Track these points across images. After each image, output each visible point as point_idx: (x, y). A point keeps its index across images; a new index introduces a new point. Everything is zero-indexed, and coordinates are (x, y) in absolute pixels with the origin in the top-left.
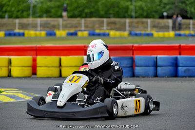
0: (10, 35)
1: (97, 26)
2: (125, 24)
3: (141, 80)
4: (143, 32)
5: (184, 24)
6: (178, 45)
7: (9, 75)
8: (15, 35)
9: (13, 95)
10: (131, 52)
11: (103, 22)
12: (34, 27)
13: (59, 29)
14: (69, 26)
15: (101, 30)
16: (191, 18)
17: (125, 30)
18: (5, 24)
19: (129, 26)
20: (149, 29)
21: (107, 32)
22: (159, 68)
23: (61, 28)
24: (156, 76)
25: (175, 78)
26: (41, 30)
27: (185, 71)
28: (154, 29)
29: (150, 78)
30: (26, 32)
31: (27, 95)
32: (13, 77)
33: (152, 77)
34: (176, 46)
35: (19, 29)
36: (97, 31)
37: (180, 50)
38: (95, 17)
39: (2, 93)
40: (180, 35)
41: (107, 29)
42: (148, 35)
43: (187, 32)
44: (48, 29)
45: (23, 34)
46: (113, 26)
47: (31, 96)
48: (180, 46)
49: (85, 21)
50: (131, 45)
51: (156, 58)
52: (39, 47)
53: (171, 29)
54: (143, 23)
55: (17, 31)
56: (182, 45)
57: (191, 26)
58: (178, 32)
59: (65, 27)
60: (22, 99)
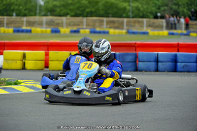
0: (18, 31)
1: (97, 24)
2: (122, 23)
3: (144, 74)
7: (24, 68)
8: (23, 31)
9: (32, 86)
10: (133, 48)
11: (103, 21)
12: (40, 24)
13: (62, 26)
14: (71, 24)
15: (101, 28)
17: (123, 29)
18: (13, 21)
19: (127, 25)
20: (145, 28)
21: (107, 30)
22: (159, 64)
23: (64, 25)
24: (157, 70)
25: (175, 73)
26: (46, 28)
27: (183, 67)
28: (150, 28)
29: (152, 72)
30: (33, 29)
33: (153, 71)
35: (26, 26)
36: (98, 29)
37: (179, 47)
39: (22, 84)
40: (173, 34)
41: (107, 28)
42: (144, 33)
44: (53, 27)
45: (30, 31)
46: (112, 25)
48: (178, 44)
49: (87, 19)
51: (158, 54)
54: (139, 22)
55: (24, 28)
56: (180, 43)
59: (69, 25)
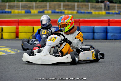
0: (2, 12)
1: (57, 7)
2: (74, 6)
4: (86, 11)
5: (111, 6)
6: (107, 19)
8: (5, 12)
9: (4, 50)
10: (78, 23)
11: (60, 5)
12: (18, 7)
13: (33, 9)
14: (39, 7)
15: (59, 9)
16: (116, 3)
17: (74, 10)
19: (77, 7)
20: (90, 9)
21: (63, 11)
22: (95, 34)
23: (34, 8)
24: (94, 39)
25: (106, 41)
26: (22, 10)
27: (112, 36)
29: (90, 40)
30: (13, 11)
31: (13, 51)
32: (4, 39)
33: (91, 40)
34: (106, 20)
35: (8, 9)
36: (57, 10)
37: (109, 22)
38: (56, 1)
40: (109, 13)
41: (63, 9)
42: (89, 13)
43: (113, 11)
44: (26, 9)
45: (11, 12)
46: (67, 7)
47: (15, 51)
48: (109, 20)
49: (49, 4)
50: (78, 19)
51: (94, 27)
52: (20, 20)
53: (103, 9)
54: (85, 5)
56: (110, 19)
57: (116, 8)
58: (108, 11)
59: (37, 8)
60: (9, 53)
